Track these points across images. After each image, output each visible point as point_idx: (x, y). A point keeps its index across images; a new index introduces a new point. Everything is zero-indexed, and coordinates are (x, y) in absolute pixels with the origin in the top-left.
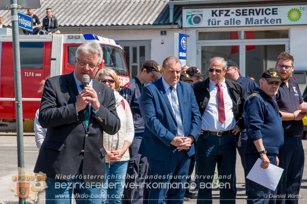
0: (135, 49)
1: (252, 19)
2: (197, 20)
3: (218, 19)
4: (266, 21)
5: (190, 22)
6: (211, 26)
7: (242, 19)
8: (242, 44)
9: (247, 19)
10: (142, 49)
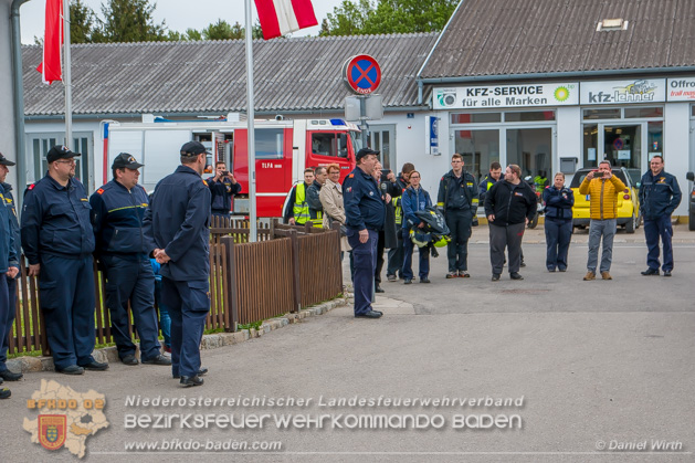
0: (377, 135)
1: (513, 99)
2: (450, 100)
3: (474, 98)
4: (530, 101)
5: (442, 102)
6: (466, 107)
7: (502, 98)
8: (503, 127)
9: (508, 99)
10: (386, 134)
